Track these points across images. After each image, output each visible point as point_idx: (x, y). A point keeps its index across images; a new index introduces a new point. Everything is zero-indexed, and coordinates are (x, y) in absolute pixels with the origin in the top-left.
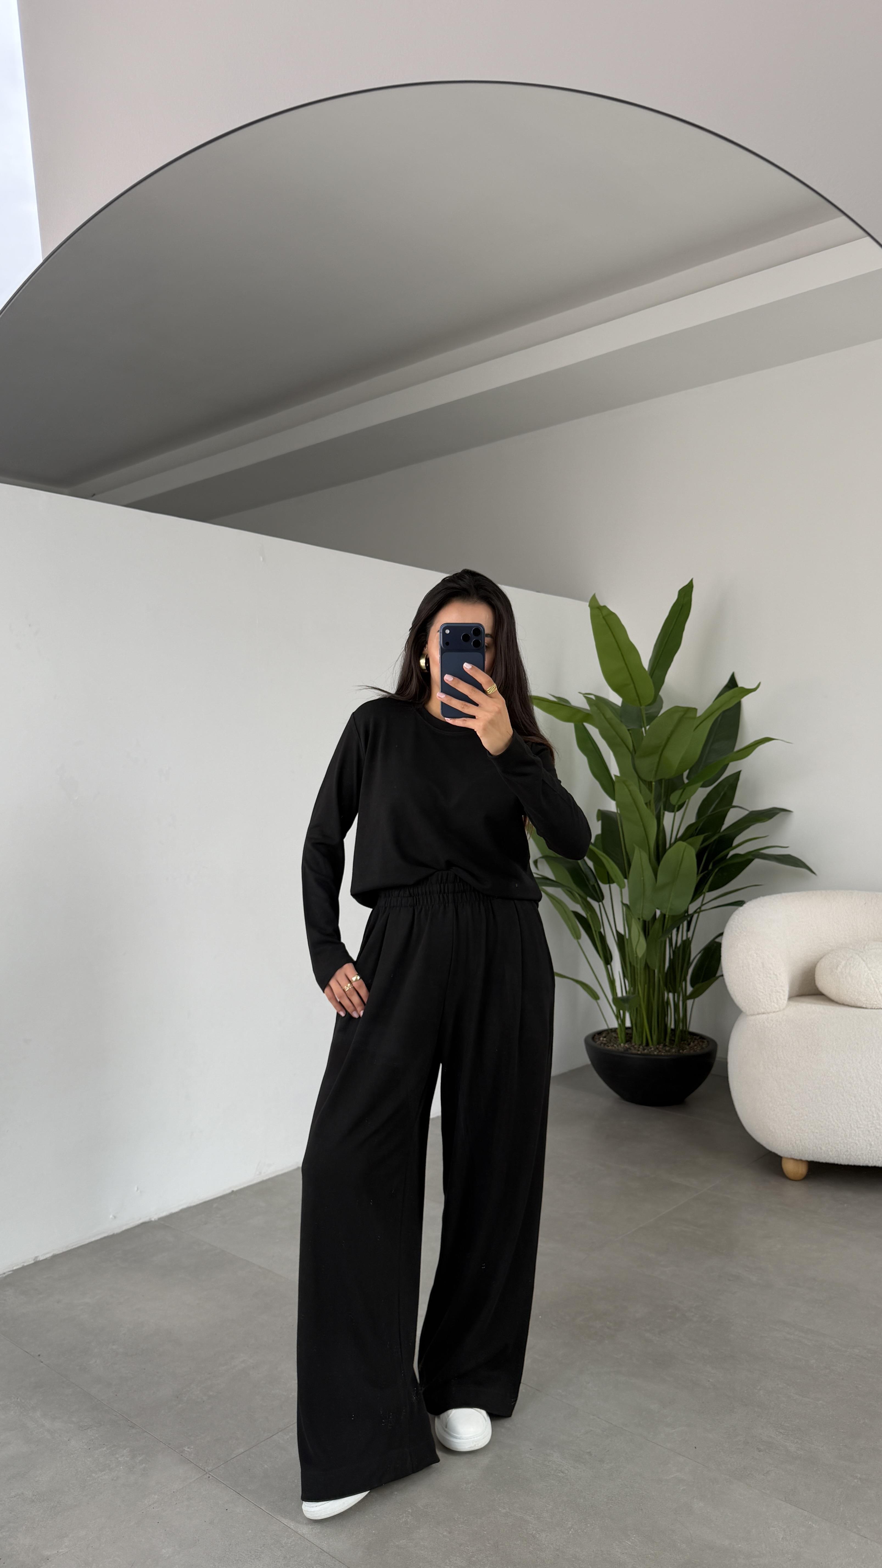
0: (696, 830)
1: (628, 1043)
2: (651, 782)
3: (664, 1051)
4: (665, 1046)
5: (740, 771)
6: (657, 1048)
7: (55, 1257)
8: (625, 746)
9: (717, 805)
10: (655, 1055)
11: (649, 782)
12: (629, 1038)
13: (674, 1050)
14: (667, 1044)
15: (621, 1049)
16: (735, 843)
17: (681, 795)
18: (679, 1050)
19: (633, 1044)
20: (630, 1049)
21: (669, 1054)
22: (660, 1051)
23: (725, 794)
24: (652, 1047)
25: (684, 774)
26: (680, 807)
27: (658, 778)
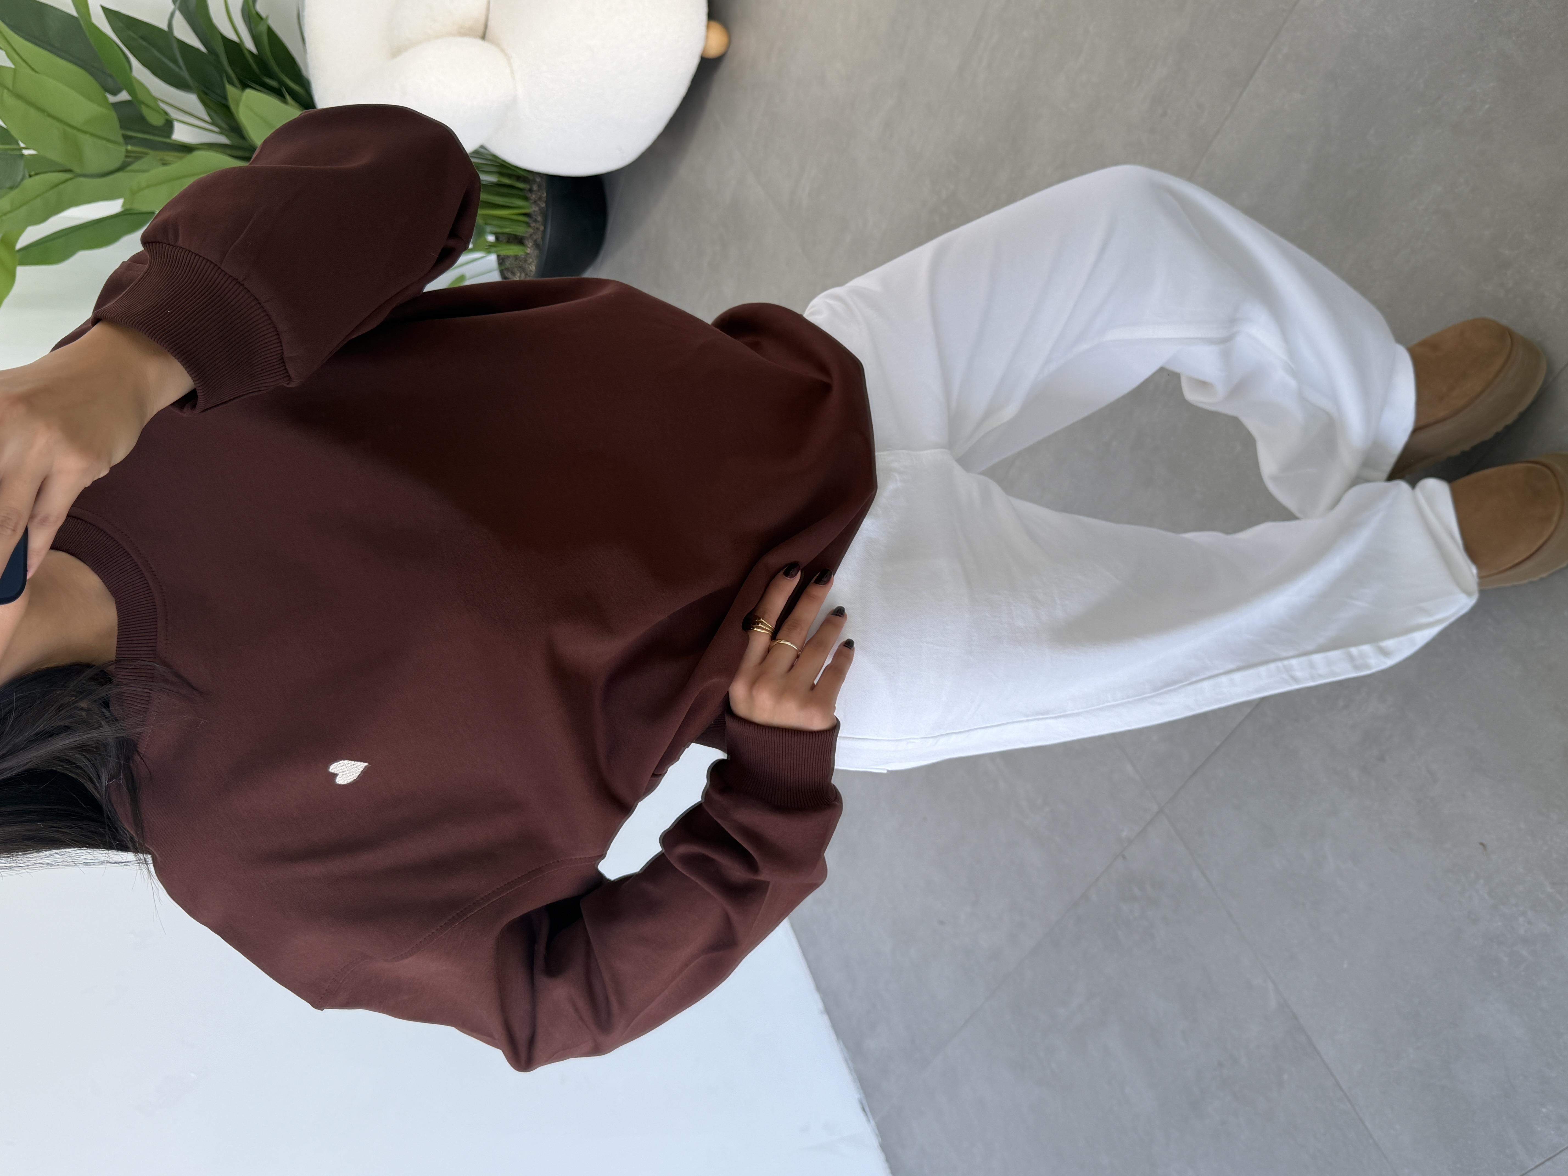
0: (206, 94)
1: (526, 242)
2: (127, 151)
4: (531, 190)
5: (103, 8)
8: (62, 186)
9: (162, 54)
11: (126, 158)
12: (519, 240)
15: (536, 252)
16: (231, 35)
17: (148, 106)
19: (527, 235)
20: (535, 241)
23: (143, 38)
25: (112, 99)
26: (166, 113)
27: (121, 140)
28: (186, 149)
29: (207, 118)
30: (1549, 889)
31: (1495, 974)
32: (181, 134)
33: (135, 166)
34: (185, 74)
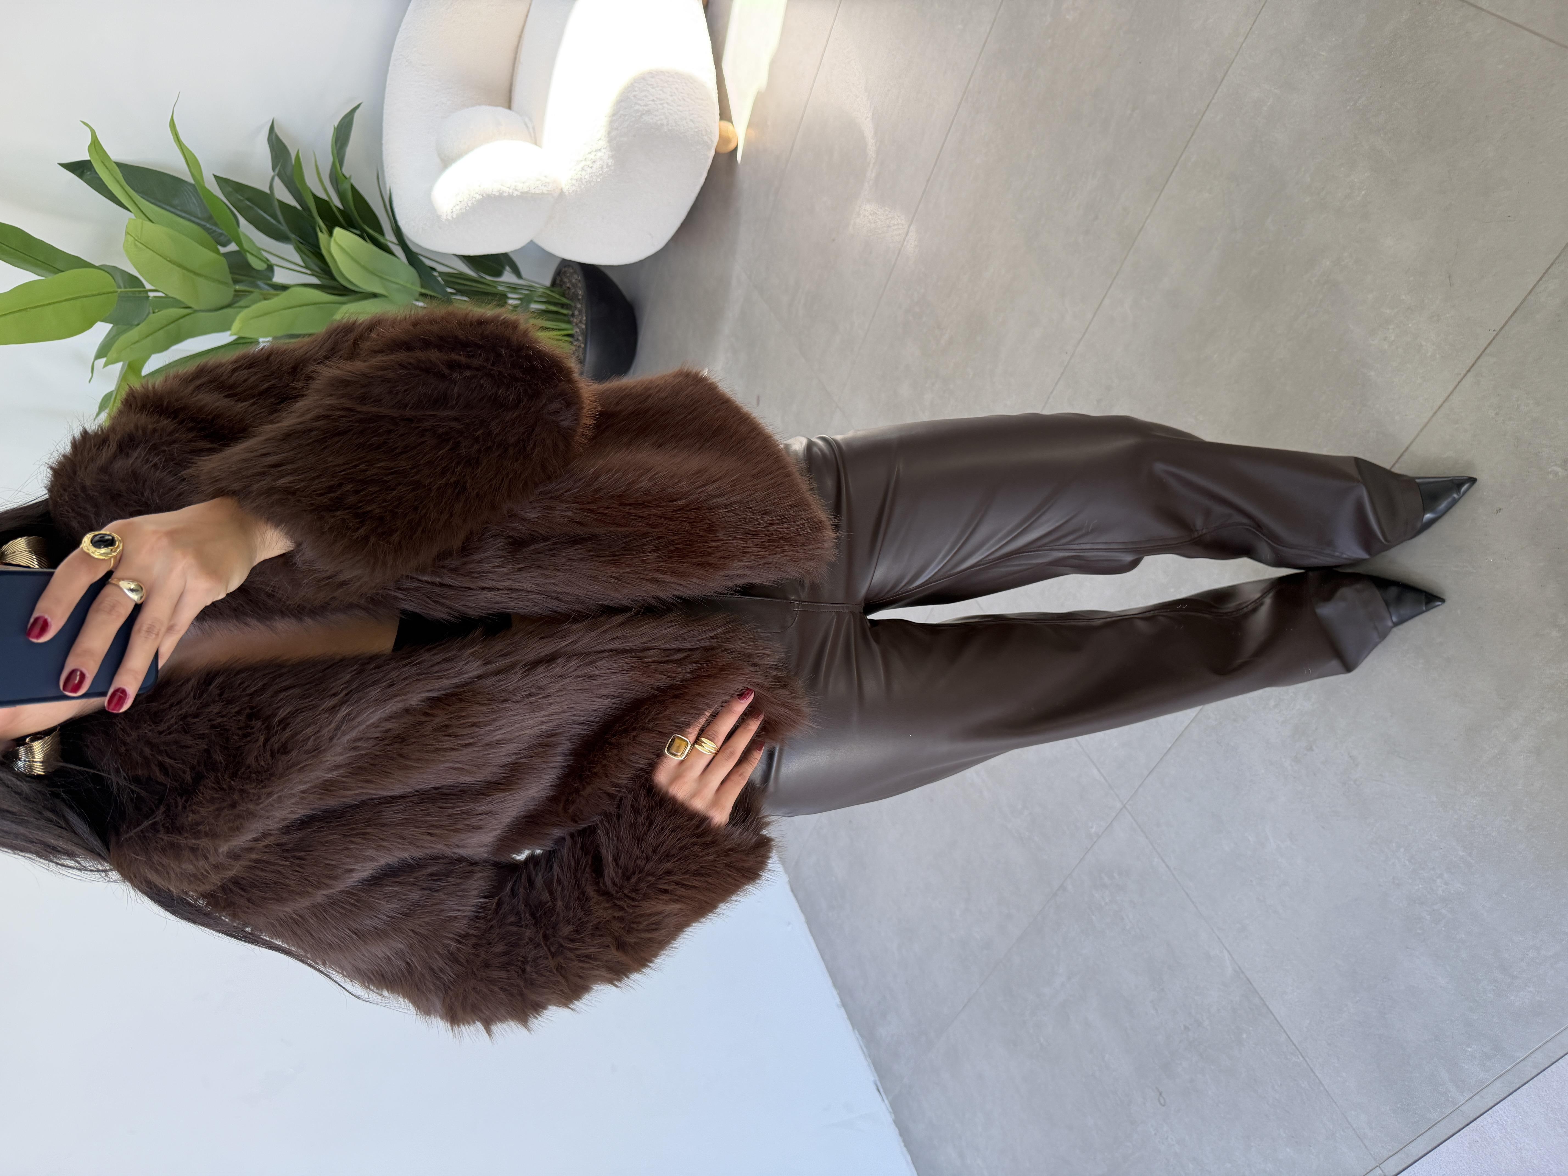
0: (301, 243)
2: (235, 290)
3: (580, 317)
4: (573, 315)
5: (215, 176)
6: (577, 324)
7: (835, 984)
8: (181, 320)
9: (265, 212)
10: (586, 327)
11: (235, 296)
13: (579, 306)
14: (570, 313)
16: (322, 195)
17: (251, 256)
18: (579, 299)
21: (584, 310)
22: (581, 322)
23: (249, 200)
24: (575, 331)
25: (223, 250)
26: (268, 260)
27: (231, 281)
28: (284, 288)
29: (302, 263)
30: (1461, 853)
31: (1420, 932)
32: (280, 277)
33: (242, 303)
34: (284, 228)
